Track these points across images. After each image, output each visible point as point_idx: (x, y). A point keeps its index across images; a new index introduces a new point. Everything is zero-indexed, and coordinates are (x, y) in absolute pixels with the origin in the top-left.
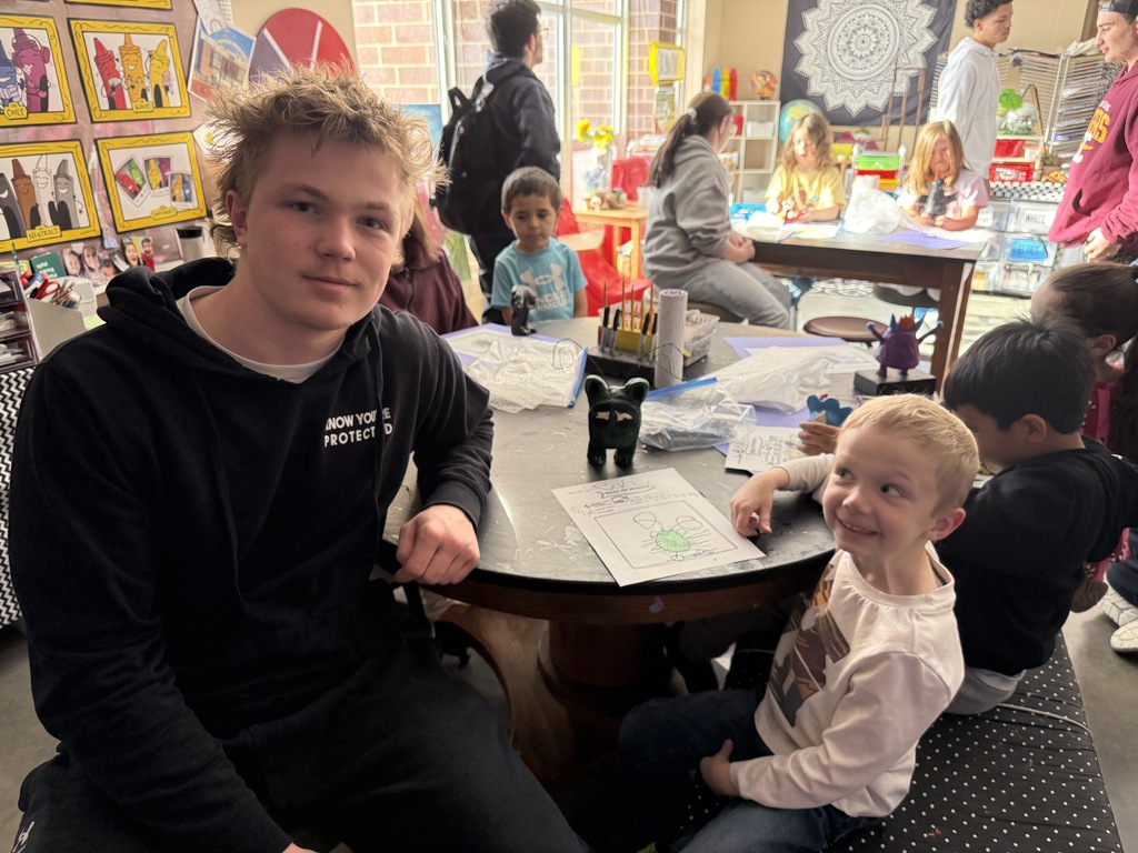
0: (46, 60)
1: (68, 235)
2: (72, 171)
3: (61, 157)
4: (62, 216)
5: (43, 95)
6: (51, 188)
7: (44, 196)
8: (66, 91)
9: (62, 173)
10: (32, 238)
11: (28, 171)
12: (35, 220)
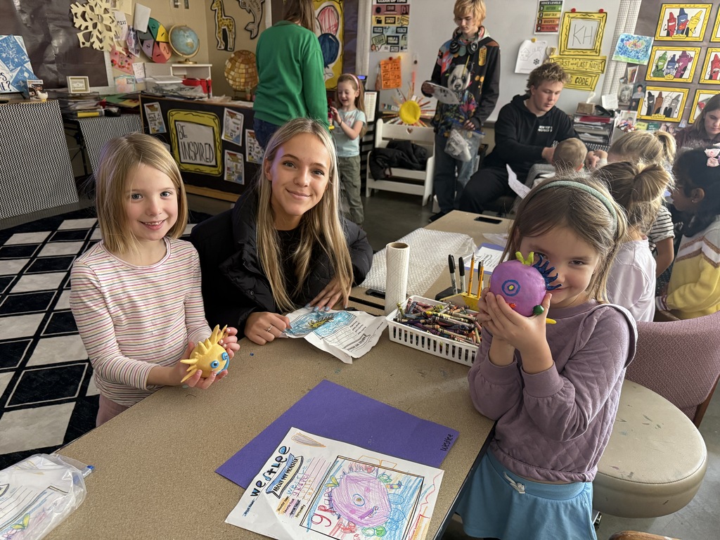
0: (690, 61)
1: (667, 119)
2: (680, 99)
3: (678, 94)
4: (668, 112)
5: (682, 72)
6: (669, 103)
7: (665, 105)
8: (693, 72)
9: (677, 99)
10: (654, 117)
11: (663, 96)
12: (658, 111)
